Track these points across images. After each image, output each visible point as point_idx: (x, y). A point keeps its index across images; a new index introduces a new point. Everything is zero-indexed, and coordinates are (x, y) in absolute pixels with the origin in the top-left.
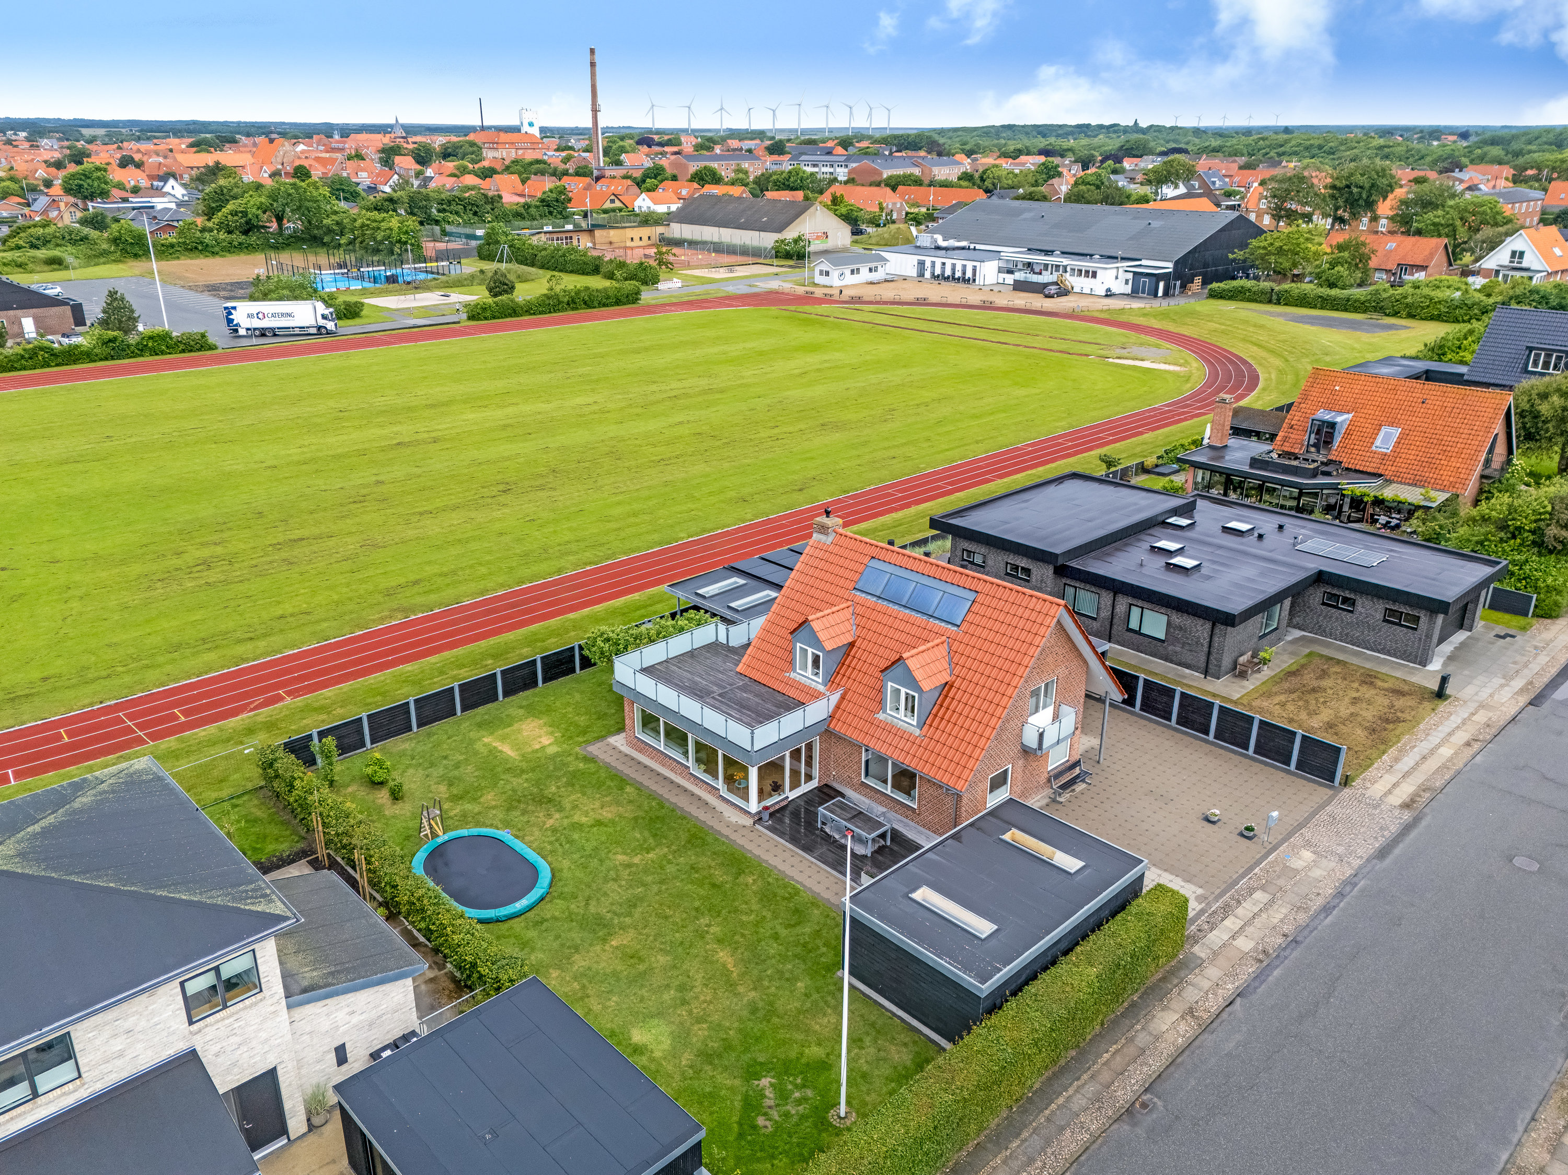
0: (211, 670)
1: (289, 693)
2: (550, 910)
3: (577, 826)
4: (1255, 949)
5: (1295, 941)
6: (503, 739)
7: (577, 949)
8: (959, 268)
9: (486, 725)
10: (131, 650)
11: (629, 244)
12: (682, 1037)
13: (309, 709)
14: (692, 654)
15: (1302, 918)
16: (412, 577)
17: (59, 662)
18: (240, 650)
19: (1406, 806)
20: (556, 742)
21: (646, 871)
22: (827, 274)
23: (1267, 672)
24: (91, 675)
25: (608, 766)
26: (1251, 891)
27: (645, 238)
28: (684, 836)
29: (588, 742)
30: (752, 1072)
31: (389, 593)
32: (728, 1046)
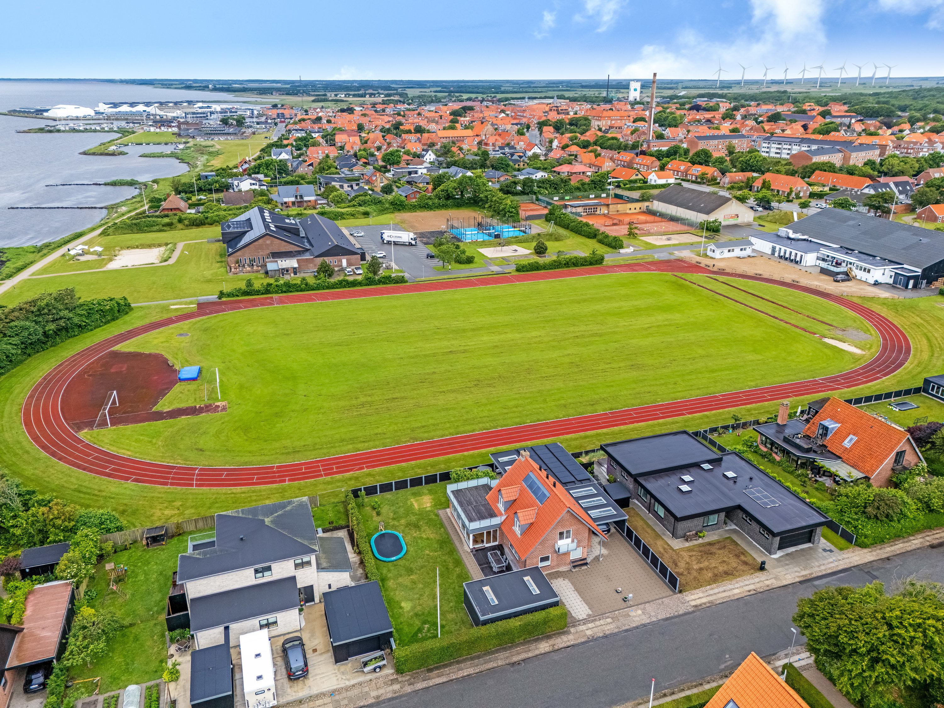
0: (349, 452)
1: (367, 467)
2: (401, 563)
3: (421, 538)
4: (591, 635)
5: (606, 637)
6: (417, 501)
7: (401, 576)
8: (793, 254)
9: (415, 495)
10: (330, 439)
11: (628, 211)
12: (413, 608)
13: (369, 475)
14: (476, 488)
15: (617, 630)
16: (424, 424)
17: (310, 440)
18: (360, 446)
19: (696, 606)
20: (431, 507)
21: (432, 558)
22: (714, 251)
23: (700, 541)
24: (317, 447)
25: (441, 520)
26: (608, 617)
27: (638, 209)
28: (448, 550)
29: (440, 509)
30: (425, 622)
31: (413, 430)
32: (423, 614)
